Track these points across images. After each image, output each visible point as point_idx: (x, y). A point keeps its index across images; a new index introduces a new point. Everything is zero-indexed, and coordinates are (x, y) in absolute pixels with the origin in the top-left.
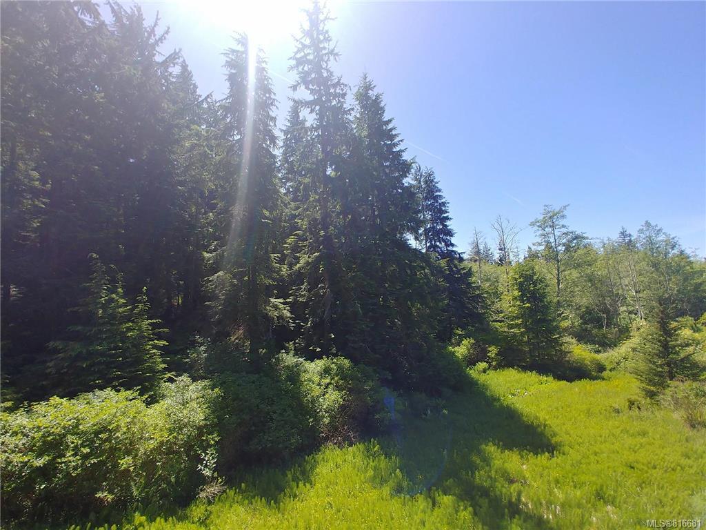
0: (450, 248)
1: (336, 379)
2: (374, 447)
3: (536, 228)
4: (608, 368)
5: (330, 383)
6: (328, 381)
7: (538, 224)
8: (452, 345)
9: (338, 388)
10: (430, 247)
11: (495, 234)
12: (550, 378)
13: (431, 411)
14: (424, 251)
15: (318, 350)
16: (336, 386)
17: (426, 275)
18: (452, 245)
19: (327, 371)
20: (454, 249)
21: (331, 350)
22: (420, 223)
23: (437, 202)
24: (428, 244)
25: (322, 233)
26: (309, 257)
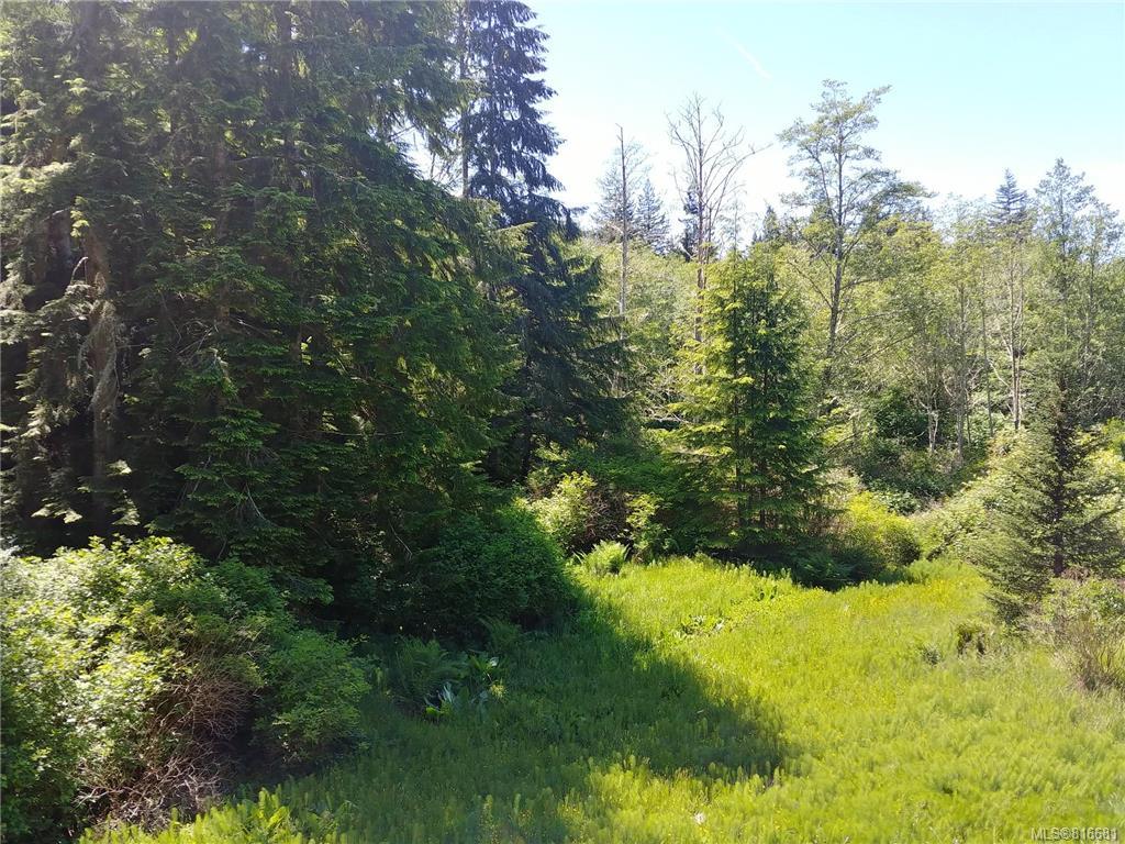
0: (541, 191)
1: (138, 610)
2: (269, 813)
3: (794, 149)
4: (926, 550)
5: (115, 628)
6: (106, 620)
7: (802, 138)
8: (529, 493)
9: (145, 641)
10: (477, 182)
11: (679, 157)
12: (785, 583)
13: (455, 692)
14: (458, 193)
15: (72, 517)
16: (139, 637)
17: (459, 273)
18: (549, 182)
19: (104, 588)
20: (554, 195)
21: (120, 515)
22: (450, 94)
23: (510, 26)
24: (472, 172)
25: (78, 86)
26: (24, 175)
